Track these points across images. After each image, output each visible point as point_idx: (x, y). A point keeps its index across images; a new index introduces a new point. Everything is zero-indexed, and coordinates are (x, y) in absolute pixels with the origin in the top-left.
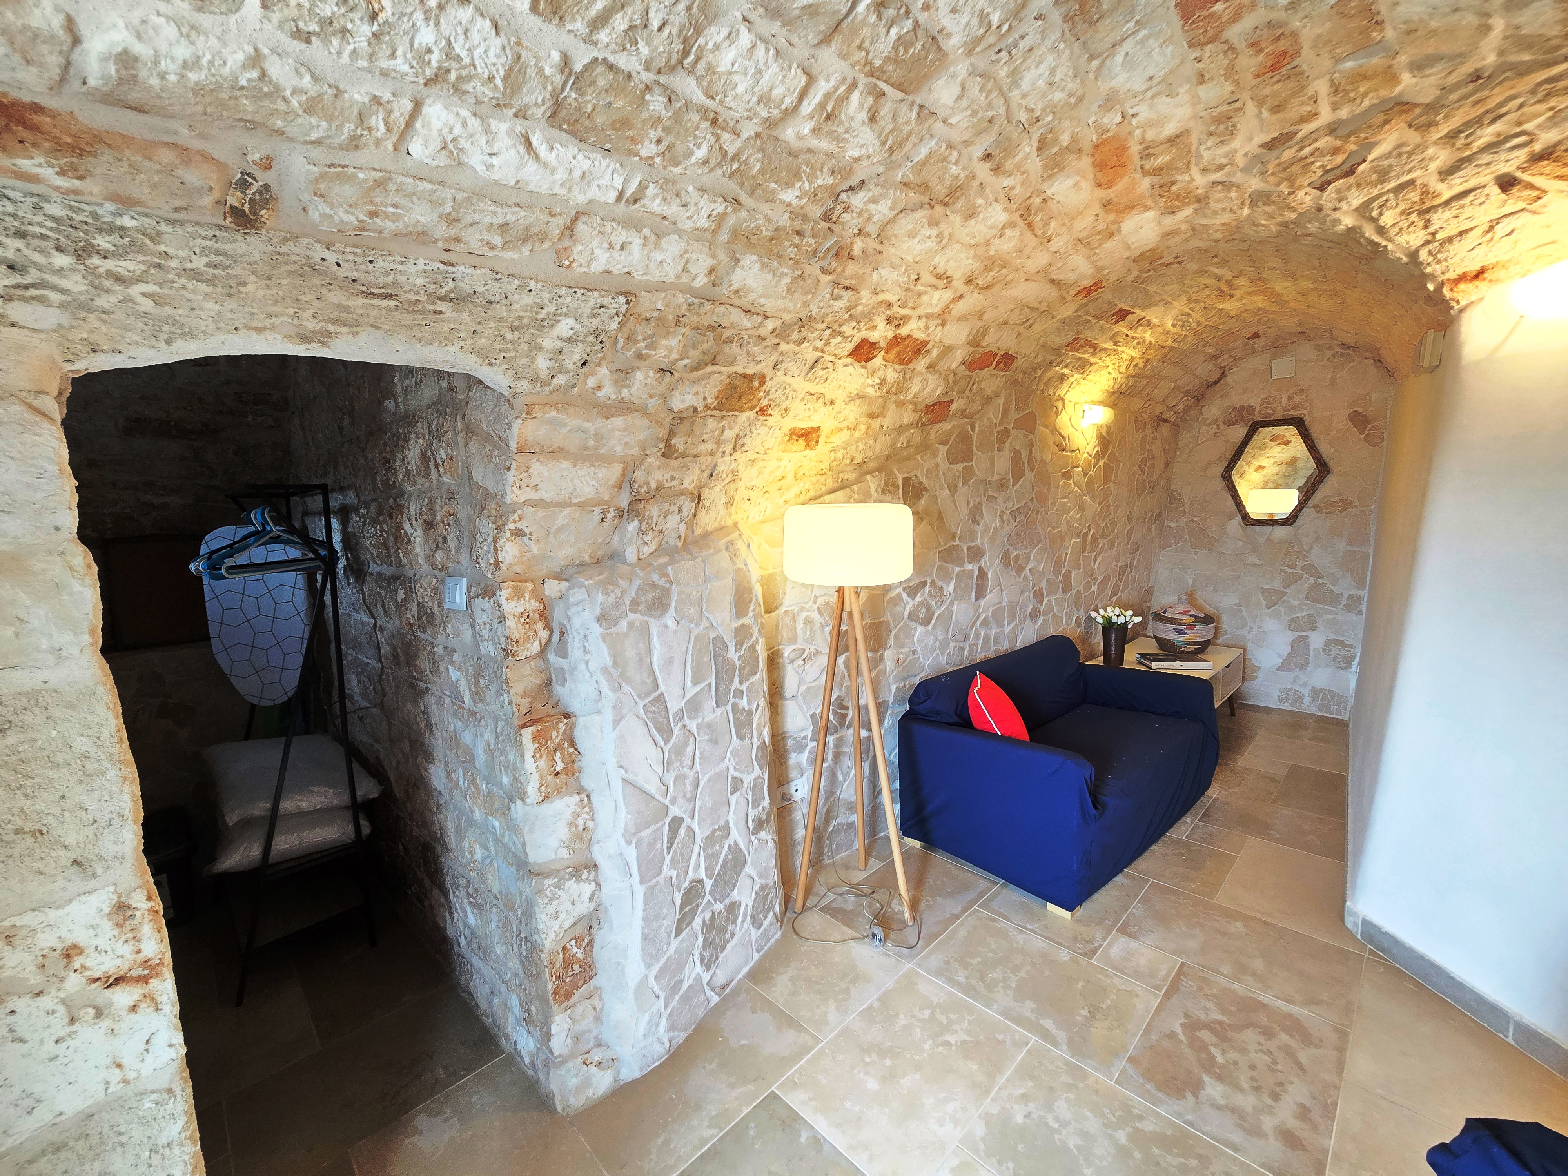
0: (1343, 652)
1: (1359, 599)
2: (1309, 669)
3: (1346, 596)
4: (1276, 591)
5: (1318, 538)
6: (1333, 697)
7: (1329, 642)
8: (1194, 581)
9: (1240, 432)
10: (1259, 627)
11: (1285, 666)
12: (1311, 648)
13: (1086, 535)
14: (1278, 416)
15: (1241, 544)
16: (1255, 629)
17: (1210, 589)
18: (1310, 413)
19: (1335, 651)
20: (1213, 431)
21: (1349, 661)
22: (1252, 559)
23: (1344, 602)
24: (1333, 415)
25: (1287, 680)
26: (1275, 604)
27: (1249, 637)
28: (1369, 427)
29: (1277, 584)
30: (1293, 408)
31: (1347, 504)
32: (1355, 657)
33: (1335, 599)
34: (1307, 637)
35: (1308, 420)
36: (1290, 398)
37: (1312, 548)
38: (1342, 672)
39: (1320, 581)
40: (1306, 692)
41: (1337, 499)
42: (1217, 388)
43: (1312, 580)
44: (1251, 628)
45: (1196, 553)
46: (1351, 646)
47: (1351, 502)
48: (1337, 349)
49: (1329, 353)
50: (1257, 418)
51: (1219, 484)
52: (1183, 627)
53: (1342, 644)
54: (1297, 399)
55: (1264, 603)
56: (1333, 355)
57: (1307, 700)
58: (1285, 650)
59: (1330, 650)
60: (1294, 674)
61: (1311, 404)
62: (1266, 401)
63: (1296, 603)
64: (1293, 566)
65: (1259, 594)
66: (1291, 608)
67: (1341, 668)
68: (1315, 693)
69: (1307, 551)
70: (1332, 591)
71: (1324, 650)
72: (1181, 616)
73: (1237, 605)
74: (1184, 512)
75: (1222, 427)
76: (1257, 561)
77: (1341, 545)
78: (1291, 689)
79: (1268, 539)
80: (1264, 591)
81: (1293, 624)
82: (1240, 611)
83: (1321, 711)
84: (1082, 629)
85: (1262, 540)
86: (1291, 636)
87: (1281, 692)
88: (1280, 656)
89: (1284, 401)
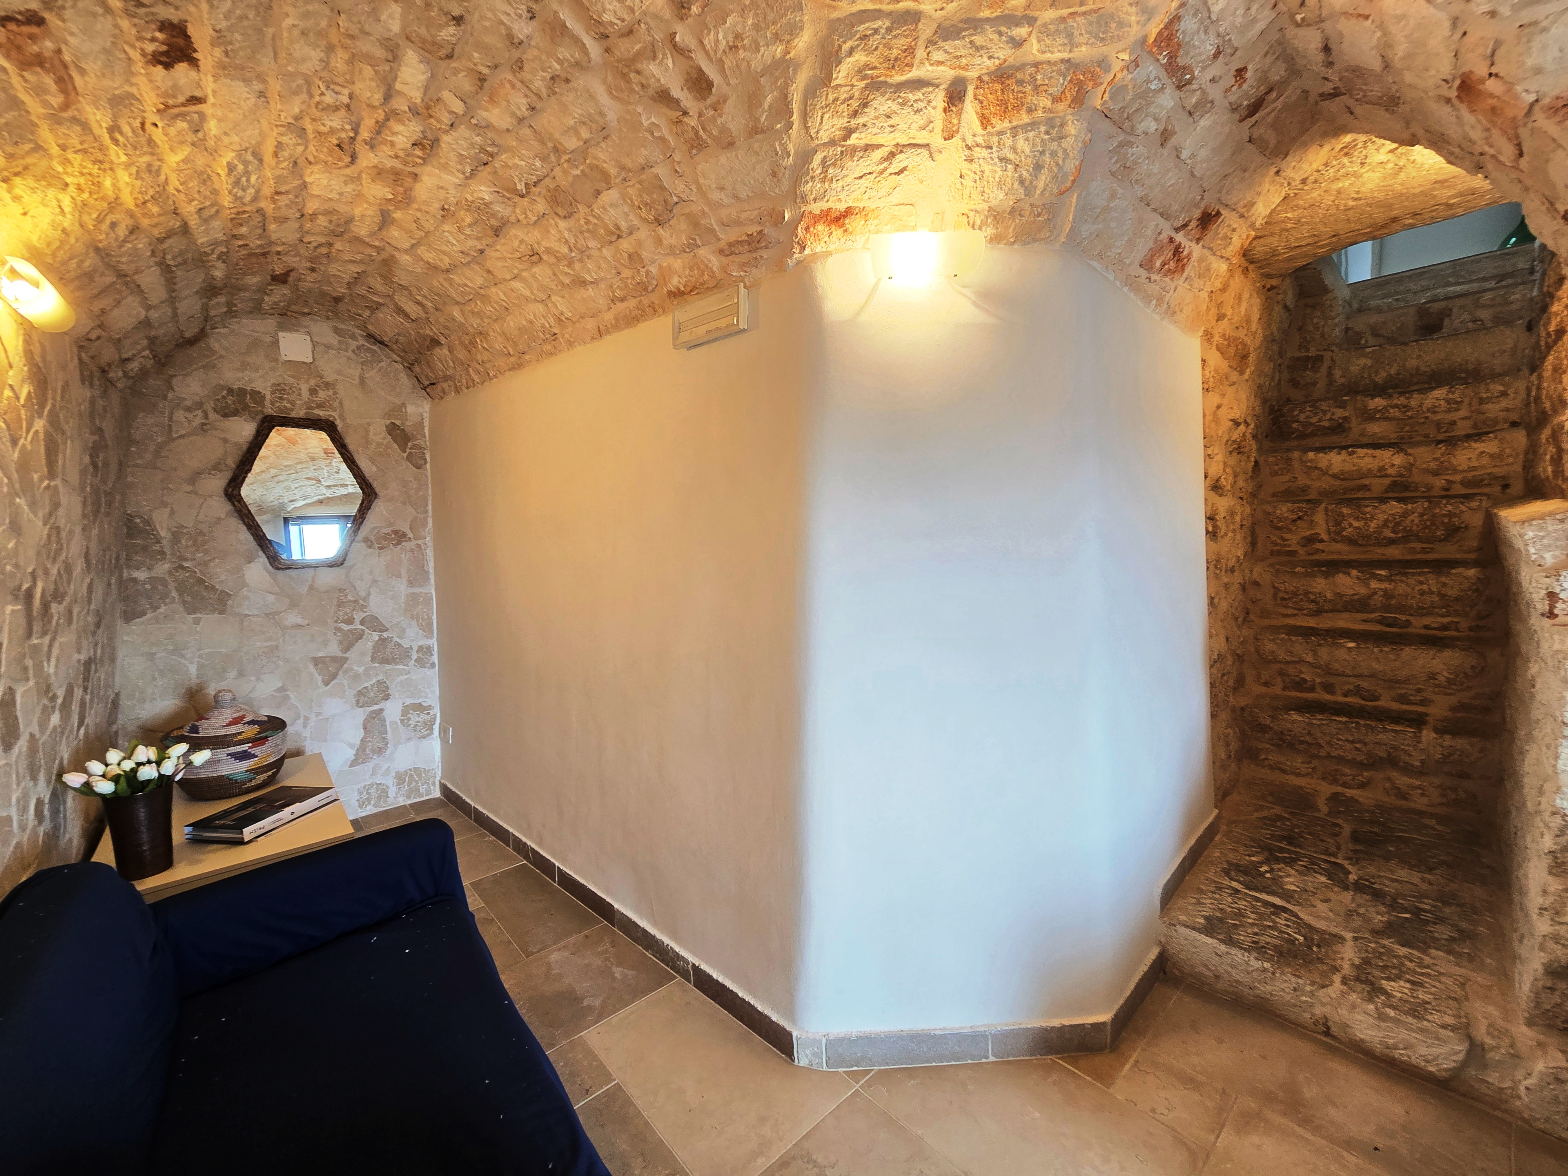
0: (423, 717)
1: (429, 650)
2: (388, 752)
3: (415, 648)
4: (334, 659)
5: (374, 581)
6: (419, 775)
7: (406, 710)
8: (200, 667)
9: (245, 429)
10: (318, 714)
11: (361, 756)
12: (388, 723)
13: (29, 594)
14: (299, 412)
15: (271, 598)
16: (313, 718)
17: (232, 674)
18: (341, 416)
19: (415, 718)
20: (197, 422)
21: (429, 725)
22: (292, 618)
23: (415, 656)
24: (369, 424)
25: (365, 774)
26: (334, 676)
27: (306, 733)
28: (410, 444)
29: (333, 649)
30: (320, 406)
31: (400, 537)
32: (435, 719)
33: (403, 655)
34: (381, 710)
35: (339, 423)
36: (313, 391)
37: (369, 594)
38: (425, 741)
39: (385, 635)
40: (390, 782)
41: (388, 530)
42: (194, 352)
43: (376, 636)
44: (307, 719)
45: (197, 622)
46: (429, 707)
47: (404, 535)
48: (362, 341)
49: (353, 344)
50: (269, 411)
51: (221, 507)
52: (245, 747)
53: (420, 708)
54: (322, 395)
55: (319, 679)
56: (358, 348)
57: (392, 791)
58: (356, 735)
59: (409, 719)
60: (370, 765)
61: (341, 403)
62: (279, 389)
63: (361, 670)
64: (350, 621)
65: (312, 668)
66: (356, 677)
67: (424, 737)
68: (400, 778)
69: (364, 599)
70: (399, 645)
71: (402, 721)
72: (234, 729)
73: (282, 689)
74: (162, 553)
75: (212, 416)
76: (299, 621)
77: (402, 587)
78: (371, 785)
79: (311, 588)
80: (316, 661)
81: (362, 698)
82: (286, 698)
83: (409, 797)
84: (47, 825)
85: (304, 590)
86: (361, 714)
87: (361, 793)
88: (351, 746)
89: (305, 394)
